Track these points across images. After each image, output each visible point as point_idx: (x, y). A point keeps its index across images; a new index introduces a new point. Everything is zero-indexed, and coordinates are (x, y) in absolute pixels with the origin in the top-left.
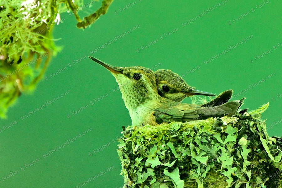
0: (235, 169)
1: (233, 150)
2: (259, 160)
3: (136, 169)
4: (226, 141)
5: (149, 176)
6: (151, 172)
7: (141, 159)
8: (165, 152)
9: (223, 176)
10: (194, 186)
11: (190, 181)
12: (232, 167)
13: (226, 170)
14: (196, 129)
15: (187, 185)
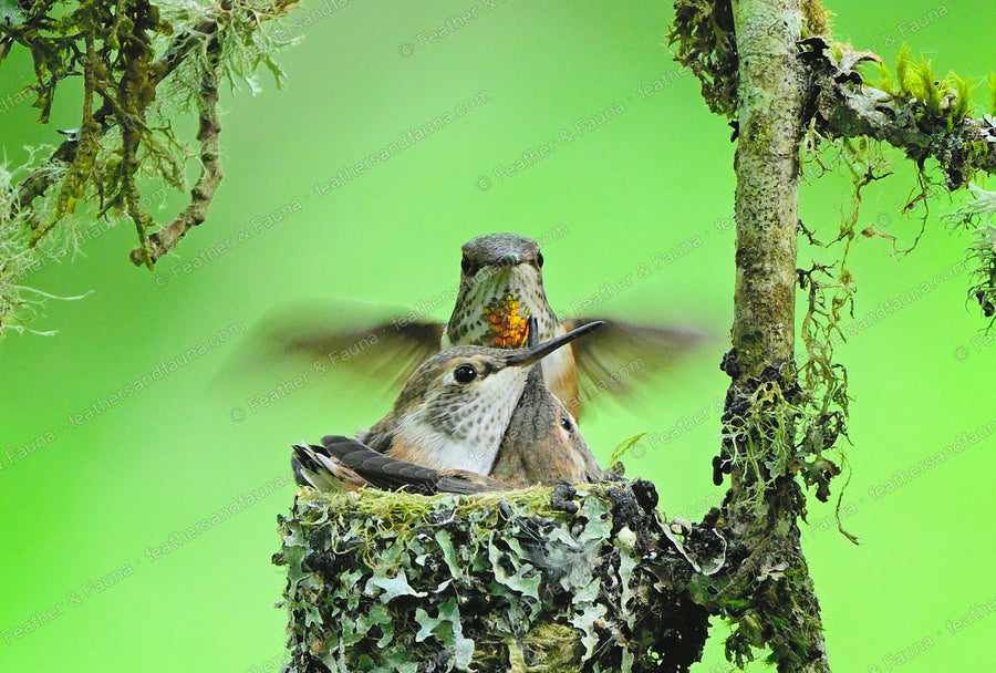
0: (602, 609)
1: (600, 561)
2: (655, 586)
3: (338, 606)
4: (583, 538)
5: (374, 626)
6: (381, 615)
7: (357, 576)
8: (427, 558)
9: (573, 628)
10: (498, 654)
11: (488, 642)
12: (595, 604)
13: (581, 613)
14: (506, 509)
15: (481, 653)
